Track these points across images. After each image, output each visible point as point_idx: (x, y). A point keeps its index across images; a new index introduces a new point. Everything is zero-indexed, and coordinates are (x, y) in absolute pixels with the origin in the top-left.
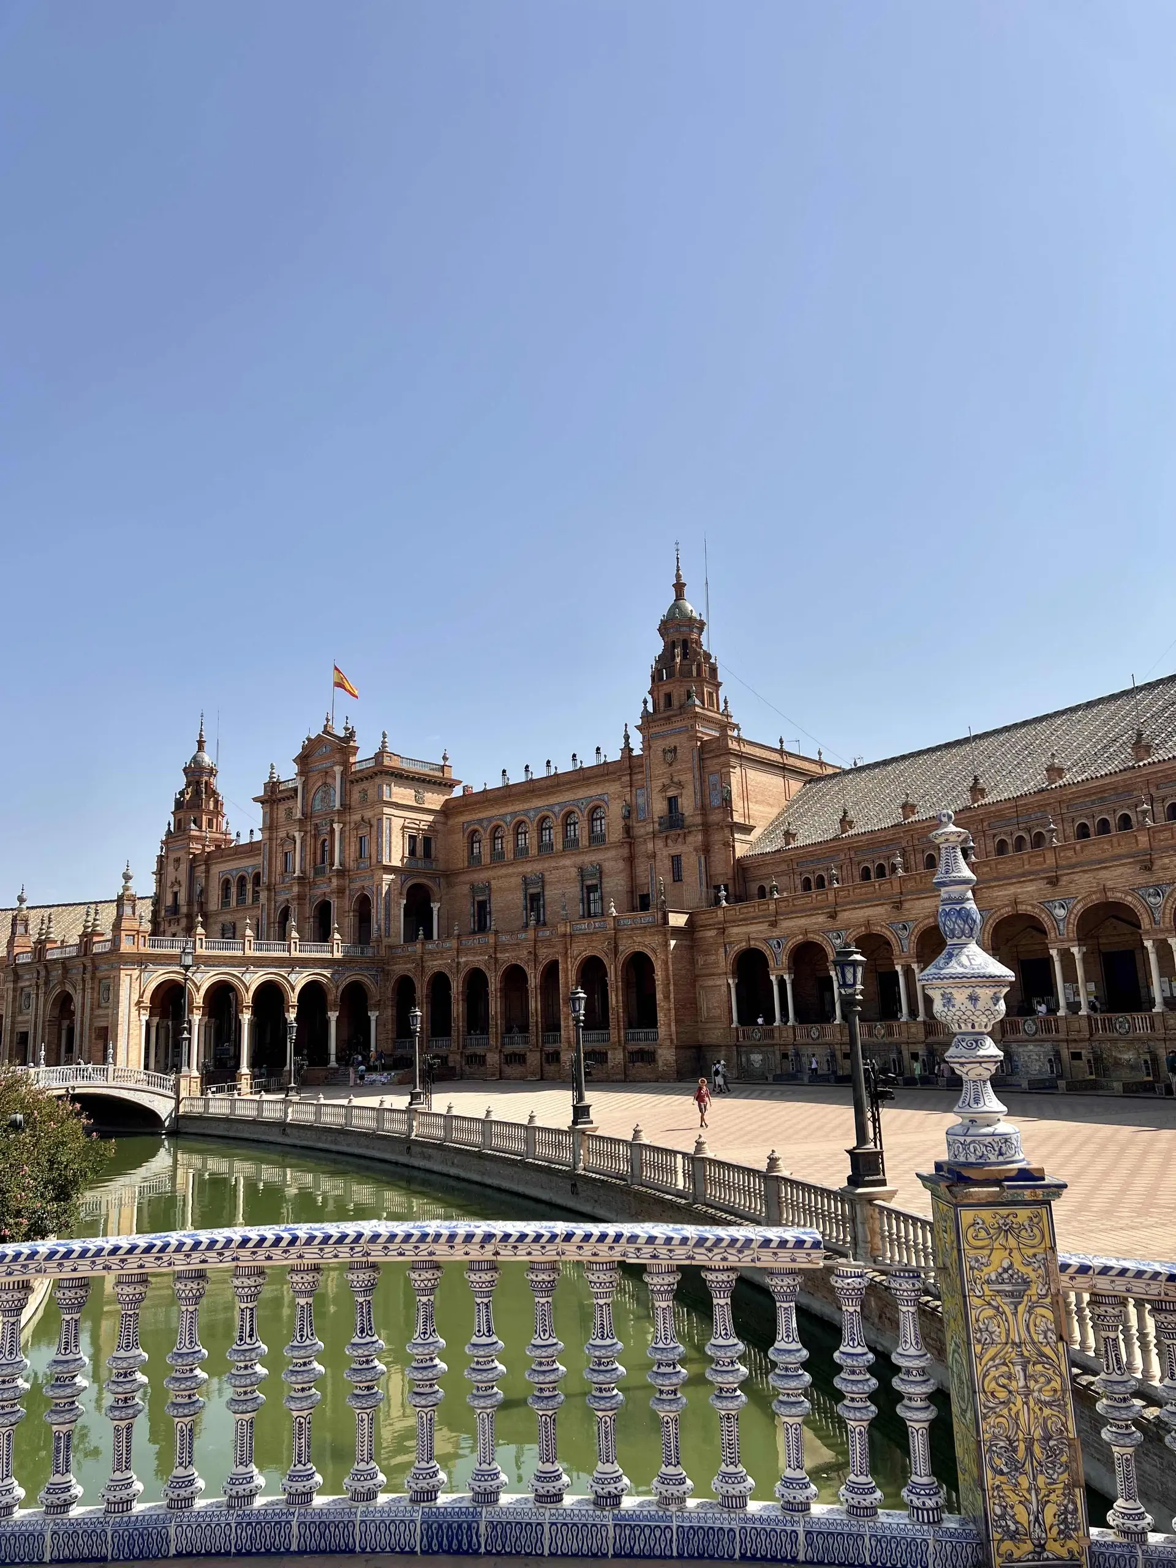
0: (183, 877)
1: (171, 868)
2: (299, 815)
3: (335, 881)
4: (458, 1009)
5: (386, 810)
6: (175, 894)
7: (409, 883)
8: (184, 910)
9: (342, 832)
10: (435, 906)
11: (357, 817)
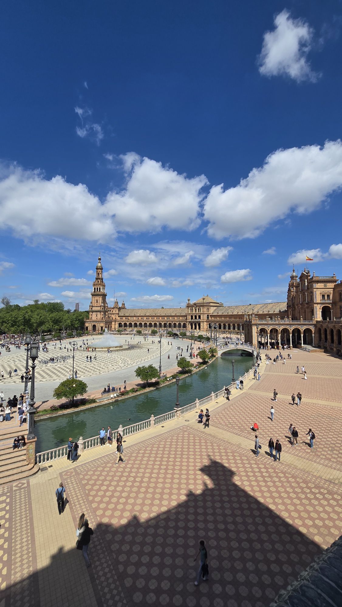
0: (291, 300)
1: (289, 298)
2: (300, 290)
3: (306, 305)
4: (329, 337)
5: (315, 290)
6: (290, 303)
7: (323, 306)
8: (291, 306)
9: (307, 294)
10: (332, 311)
11: (310, 291)
